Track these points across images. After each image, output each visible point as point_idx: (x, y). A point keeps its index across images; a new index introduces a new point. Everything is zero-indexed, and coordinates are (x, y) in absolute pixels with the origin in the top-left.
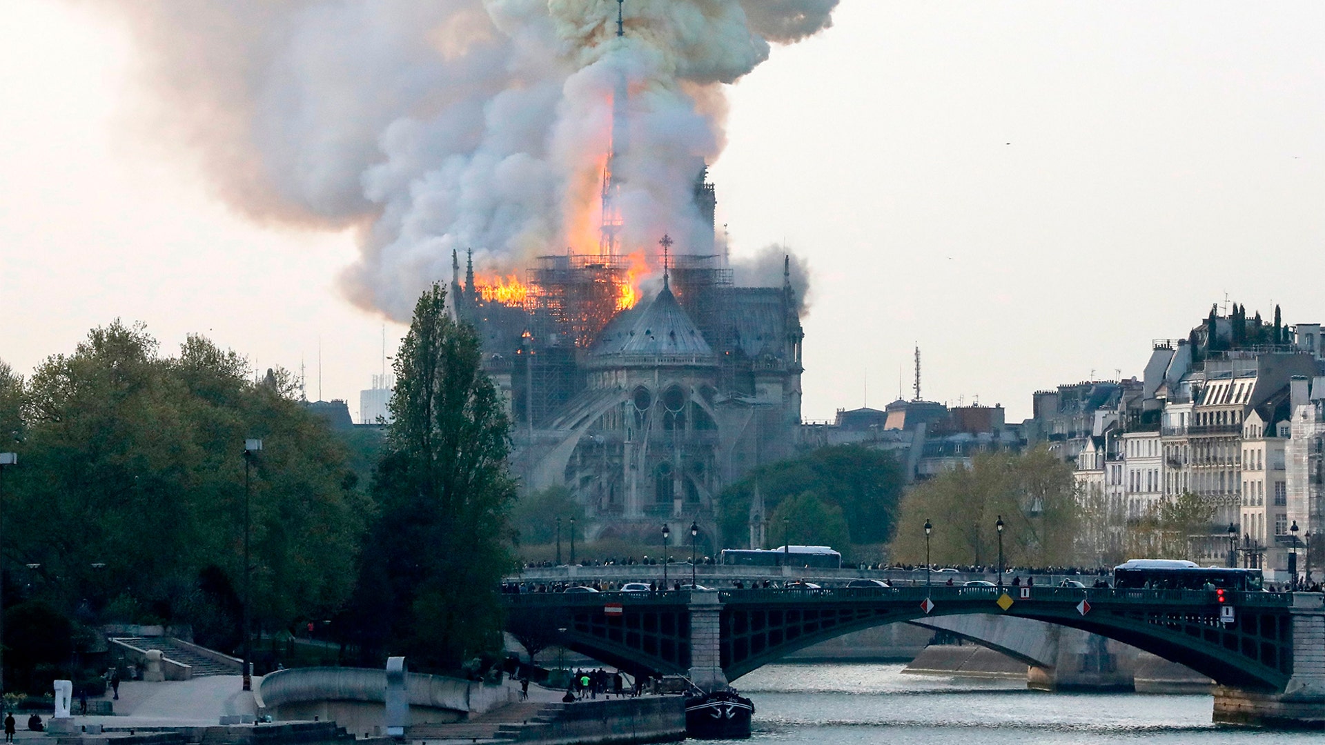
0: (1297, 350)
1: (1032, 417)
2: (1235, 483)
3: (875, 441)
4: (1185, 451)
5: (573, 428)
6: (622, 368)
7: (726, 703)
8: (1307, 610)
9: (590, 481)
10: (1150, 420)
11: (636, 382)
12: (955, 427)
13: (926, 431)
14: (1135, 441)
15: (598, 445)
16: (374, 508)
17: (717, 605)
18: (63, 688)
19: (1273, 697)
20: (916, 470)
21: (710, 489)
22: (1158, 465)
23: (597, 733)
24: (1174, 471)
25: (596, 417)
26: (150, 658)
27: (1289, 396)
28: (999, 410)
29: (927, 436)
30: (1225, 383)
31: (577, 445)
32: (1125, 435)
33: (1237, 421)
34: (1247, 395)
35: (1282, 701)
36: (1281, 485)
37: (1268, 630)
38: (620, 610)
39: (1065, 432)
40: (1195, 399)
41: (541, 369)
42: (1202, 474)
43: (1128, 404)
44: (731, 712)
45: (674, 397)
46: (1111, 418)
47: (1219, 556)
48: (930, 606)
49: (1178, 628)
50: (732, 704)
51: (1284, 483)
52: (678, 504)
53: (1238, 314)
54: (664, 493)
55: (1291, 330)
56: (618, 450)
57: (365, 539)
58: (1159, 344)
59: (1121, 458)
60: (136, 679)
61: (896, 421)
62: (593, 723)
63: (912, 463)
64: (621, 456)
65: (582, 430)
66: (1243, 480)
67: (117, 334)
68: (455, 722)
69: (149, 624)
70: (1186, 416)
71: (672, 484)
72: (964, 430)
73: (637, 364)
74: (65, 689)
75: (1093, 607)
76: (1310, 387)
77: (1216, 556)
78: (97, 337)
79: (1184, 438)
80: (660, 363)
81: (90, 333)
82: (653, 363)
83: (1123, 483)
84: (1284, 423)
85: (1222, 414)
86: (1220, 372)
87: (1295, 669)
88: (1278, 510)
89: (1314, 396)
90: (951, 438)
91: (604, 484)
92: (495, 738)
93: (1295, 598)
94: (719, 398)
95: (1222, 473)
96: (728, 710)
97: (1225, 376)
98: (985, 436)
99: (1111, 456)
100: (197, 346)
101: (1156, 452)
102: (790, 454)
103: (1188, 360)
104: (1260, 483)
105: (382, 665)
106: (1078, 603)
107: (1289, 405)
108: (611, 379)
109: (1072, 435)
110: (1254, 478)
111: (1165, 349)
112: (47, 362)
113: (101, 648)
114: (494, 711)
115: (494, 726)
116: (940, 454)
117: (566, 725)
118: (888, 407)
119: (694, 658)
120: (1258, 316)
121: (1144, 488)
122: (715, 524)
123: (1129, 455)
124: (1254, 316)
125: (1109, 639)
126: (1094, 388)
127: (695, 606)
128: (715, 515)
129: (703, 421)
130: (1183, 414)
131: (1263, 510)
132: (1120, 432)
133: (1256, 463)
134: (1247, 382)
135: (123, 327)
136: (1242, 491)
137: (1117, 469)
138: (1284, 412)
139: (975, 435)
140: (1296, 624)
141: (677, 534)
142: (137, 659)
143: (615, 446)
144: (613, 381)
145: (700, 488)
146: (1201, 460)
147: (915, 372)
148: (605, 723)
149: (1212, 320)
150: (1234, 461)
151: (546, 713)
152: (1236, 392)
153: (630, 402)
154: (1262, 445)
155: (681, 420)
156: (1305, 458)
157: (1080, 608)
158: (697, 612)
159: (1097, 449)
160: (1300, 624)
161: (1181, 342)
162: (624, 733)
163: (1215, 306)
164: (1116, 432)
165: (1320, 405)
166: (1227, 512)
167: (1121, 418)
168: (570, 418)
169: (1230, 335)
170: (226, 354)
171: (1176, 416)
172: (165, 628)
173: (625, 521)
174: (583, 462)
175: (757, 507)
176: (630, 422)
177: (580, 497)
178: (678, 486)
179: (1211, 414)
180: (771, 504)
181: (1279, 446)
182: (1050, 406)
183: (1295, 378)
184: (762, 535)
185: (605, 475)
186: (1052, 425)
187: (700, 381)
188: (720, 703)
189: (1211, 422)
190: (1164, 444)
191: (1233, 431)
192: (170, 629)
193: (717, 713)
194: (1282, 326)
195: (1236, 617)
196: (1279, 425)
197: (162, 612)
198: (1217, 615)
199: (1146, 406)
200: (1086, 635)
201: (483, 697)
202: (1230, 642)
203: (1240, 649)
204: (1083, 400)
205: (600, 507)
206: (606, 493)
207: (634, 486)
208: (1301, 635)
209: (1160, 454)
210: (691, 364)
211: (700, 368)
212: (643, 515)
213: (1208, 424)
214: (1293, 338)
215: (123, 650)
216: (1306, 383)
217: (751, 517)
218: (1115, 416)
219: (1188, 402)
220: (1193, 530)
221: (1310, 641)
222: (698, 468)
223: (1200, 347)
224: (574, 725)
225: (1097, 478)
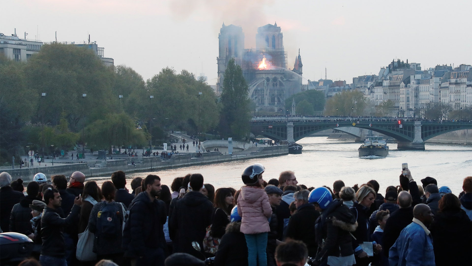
0: (411, 69)
1: (352, 83)
2: (398, 97)
3: (317, 88)
4: (388, 91)
5: (253, 86)
6: (264, 73)
7: (297, 146)
8: (418, 125)
9: (257, 98)
10: (380, 84)
11: (267, 76)
12: (335, 85)
13: (329, 86)
14: (377, 89)
15: (259, 90)
16: (222, 106)
17: (293, 126)
18: (165, 145)
19: (410, 143)
20: (327, 95)
21: (283, 99)
22: (382, 94)
23: (271, 153)
24: (385, 95)
25: (258, 84)
26: (179, 138)
27: (410, 79)
28: (345, 81)
29: (329, 87)
30: (396, 76)
31: (254, 90)
32: (375, 87)
33: (399, 84)
34: (401, 78)
35: (412, 144)
36: (408, 98)
37: (409, 129)
38: (272, 127)
39: (360, 86)
40: (390, 79)
41: (245, 73)
42: (391, 95)
43: (375, 80)
44: (298, 148)
45: (275, 79)
46: (372, 84)
47: (395, 113)
48: (338, 125)
49: (390, 129)
50: (298, 147)
51: (409, 97)
52: (276, 103)
53: (399, 61)
54: (273, 100)
55: (410, 64)
56: (263, 91)
57: (220, 112)
58: (382, 68)
59: (374, 92)
60: (176, 143)
61: (321, 84)
62: (270, 151)
63: (326, 93)
64: (264, 92)
65: (255, 87)
66: (400, 97)
67: (167, 69)
68: (241, 151)
69: (178, 131)
70: (388, 83)
71: (275, 98)
72: (337, 86)
73: (267, 72)
74: (166, 145)
75: (372, 125)
76: (414, 76)
77: (394, 113)
78: (164, 70)
79: (388, 88)
80: (272, 72)
81: (162, 69)
82: (270, 72)
83: (374, 97)
84: (409, 84)
85: (395, 83)
86: (395, 73)
87: (415, 137)
88: (408, 103)
89: (415, 79)
90: (335, 88)
91: (260, 99)
92: (250, 154)
93: (415, 122)
94: (285, 79)
95: (396, 95)
96: (297, 148)
97: (396, 74)
98: (342, 87)
99: (372, 92)
100: (184, 72)
101: (381, 91)
102: (300, 92)
103: (388, 71)
104: (404, 97)
105: (227, 139)
106: (369, 124)
107: (410, 80)
108: (261, 75)
109: (361, 87)
110: (403, 97)
111: (383, 69)
112: (155, 76)
113: (169, 136)
114: (250, 149)
115: (250, 152)
116: (332, 91)
117: (265, 152)
118: (319, 81)
119: (288, 137)
120: (403, 61)
121: (379, 99)
122: (284, 107)
123: (376, 92)
124: (402, 61)
125: (373, 131)
126: (366, 77)
127: (288, 126)
128: (284, 105)
129: (281, 84)
130: (387, 83)
131: (404, 103)
132: (374, 87)
133: (403, 93)
134: (401, 76)
135: (169, 68)
136: (400, 99)
137: (373, 94)
138: (409, 82)
139: (340, 87)
140: (415, 128)
141: (276, 109)
142: (176, 138)
143: (262, 90)
144: (262, 76)
145: (281, 100)
146: (391, 92)
147: (325, 73)
148: (272, 151)
149: (393, 62)
150: (398, 92)
151: (260, 149)
152: (399, 78)
153: (266, 80)
154: (404, 89)
155: (276, 85)
156: (414, 92)
157: (370, 125)
158: (288, 127)
159: (369, 90)
160: (416, 128)
161: (387, 67)
162: (276, 153)
163: (394, 59)
164: (373, 86)
165: (417, 80)
166: (397, 103)
167: (374, 84)
168: (252, 84)
169: (397, 66)
170: (191, 73)
171: (386, 83)
172: (181, 132)
173: (265, 106)
174: (255, 94)
175: (294, 103)
176: (266, 85)
177: (255, 101)
178: (276, 99)
179: (393, 83)
180: (297, 102)
181: (408, 89)
182: (356, 81)
183: (411, 75)
184: (295, 109)
185: (260, 97)
186: (357, 85)
187: (281, 76)
188: (295, 146)
189: (393, 84)
190: (383, 89)
191: (398, 86)
192: (182, 132)
193: (295, 149)
194: (408, 63)
195: (403, 127)
196: (408, 85)
197: (180, 128)
198: (399, 126)
199: (379, 81)
200: (368, 130)
201: (247, 146)
202: (401, 132)
203: (404, 133)
204: (364, 79)
205: (259, 103)
206: (261, 100)
207: (266, 99)
208: (416, 130)
209: (382, 91)
210: (278, 72)
211: (280, 73)
212: (269, 105)
213: (393, 85)
214: (410, 66)
215: (173, 137)
216: (413, 76)
217: (292, 106)
218: (372, 83)
219: (388, 80)
220: (390, 107)
221: (418, 131)
222: (280, 95)
223: (391, 68)
224: (266, 151)
225: (369, 96)
